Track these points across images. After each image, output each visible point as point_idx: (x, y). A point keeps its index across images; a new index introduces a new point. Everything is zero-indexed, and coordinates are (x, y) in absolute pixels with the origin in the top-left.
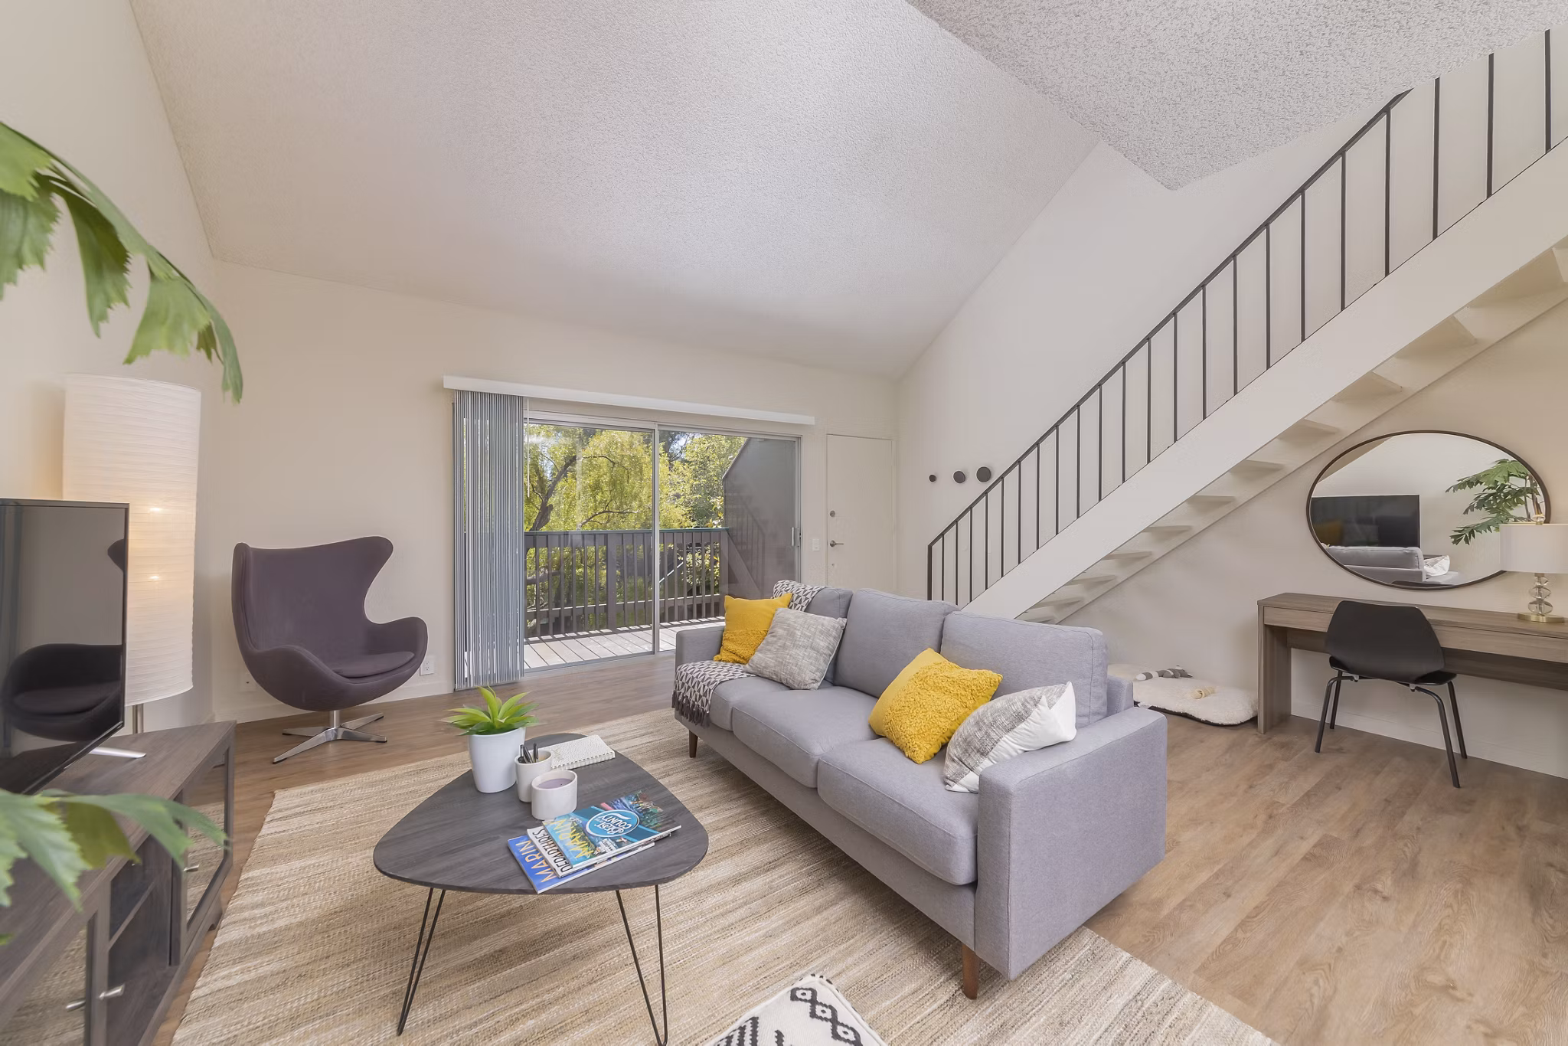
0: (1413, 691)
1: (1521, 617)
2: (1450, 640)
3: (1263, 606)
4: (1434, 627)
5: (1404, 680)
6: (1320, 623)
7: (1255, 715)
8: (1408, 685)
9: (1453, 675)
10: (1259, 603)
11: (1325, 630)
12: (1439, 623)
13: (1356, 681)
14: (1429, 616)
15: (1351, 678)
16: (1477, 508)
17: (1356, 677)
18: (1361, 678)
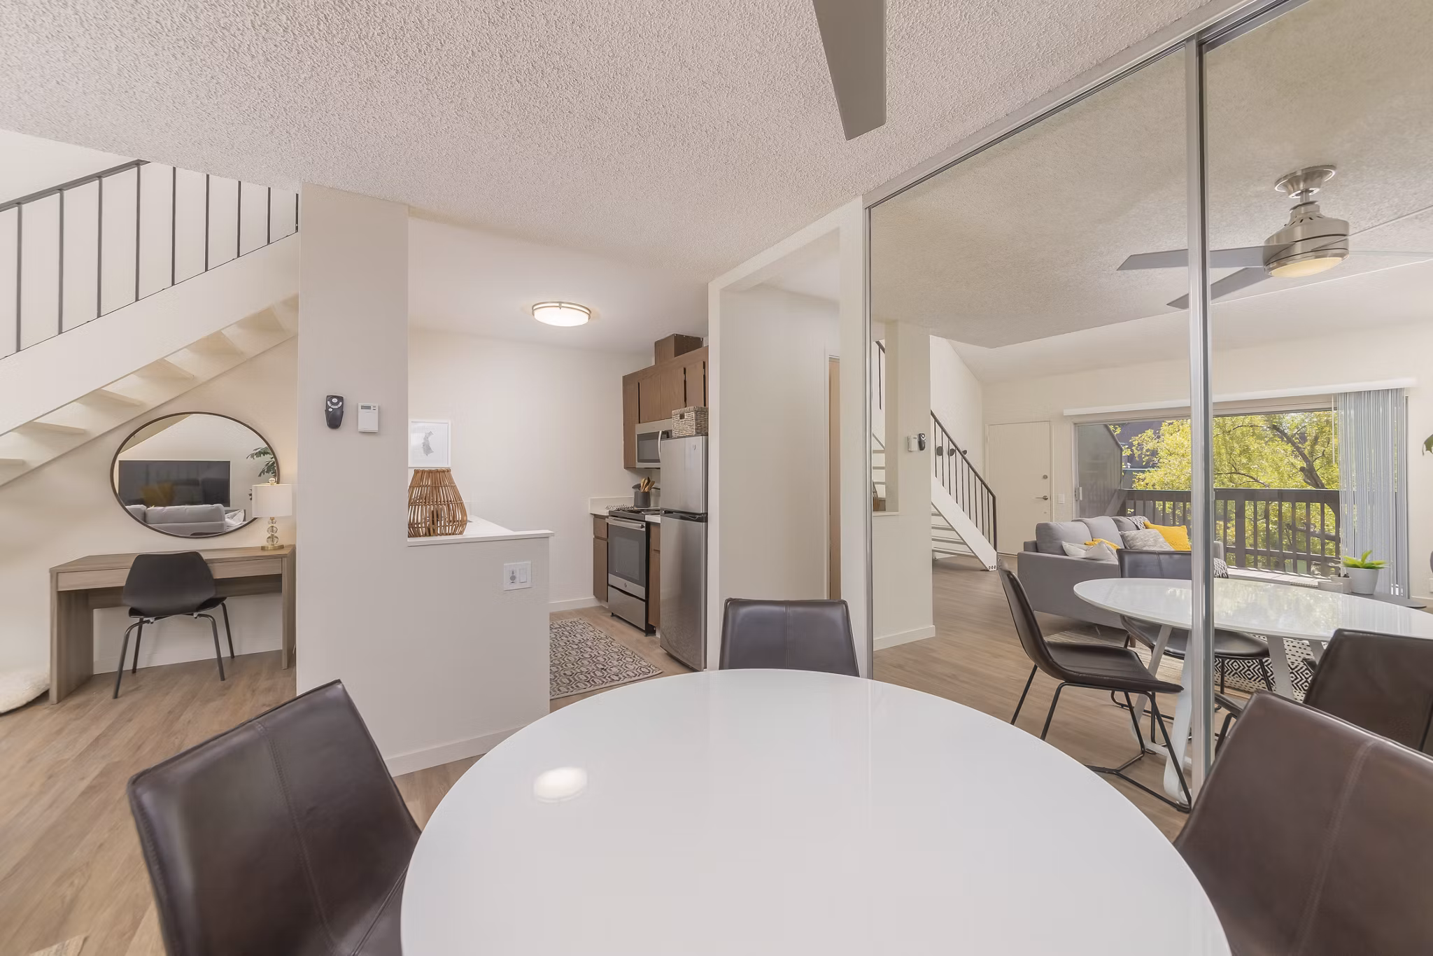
0: (196, 618)
1: (263, 548)
2: (219, 573)
3: (55, 574)
4: (209, 565)
5: (188, 611)
6: (118, 579)
7: (46, 689)
8: (192, 615)
9: (224, 598)
10: (51, 571)
11: (123, 584)
12: (212, 561)
13: (152, 623)
14: (205, 556)
15: (148, 622)
16: (267, 472)
17: (152, 620)
18: (156, 619)
